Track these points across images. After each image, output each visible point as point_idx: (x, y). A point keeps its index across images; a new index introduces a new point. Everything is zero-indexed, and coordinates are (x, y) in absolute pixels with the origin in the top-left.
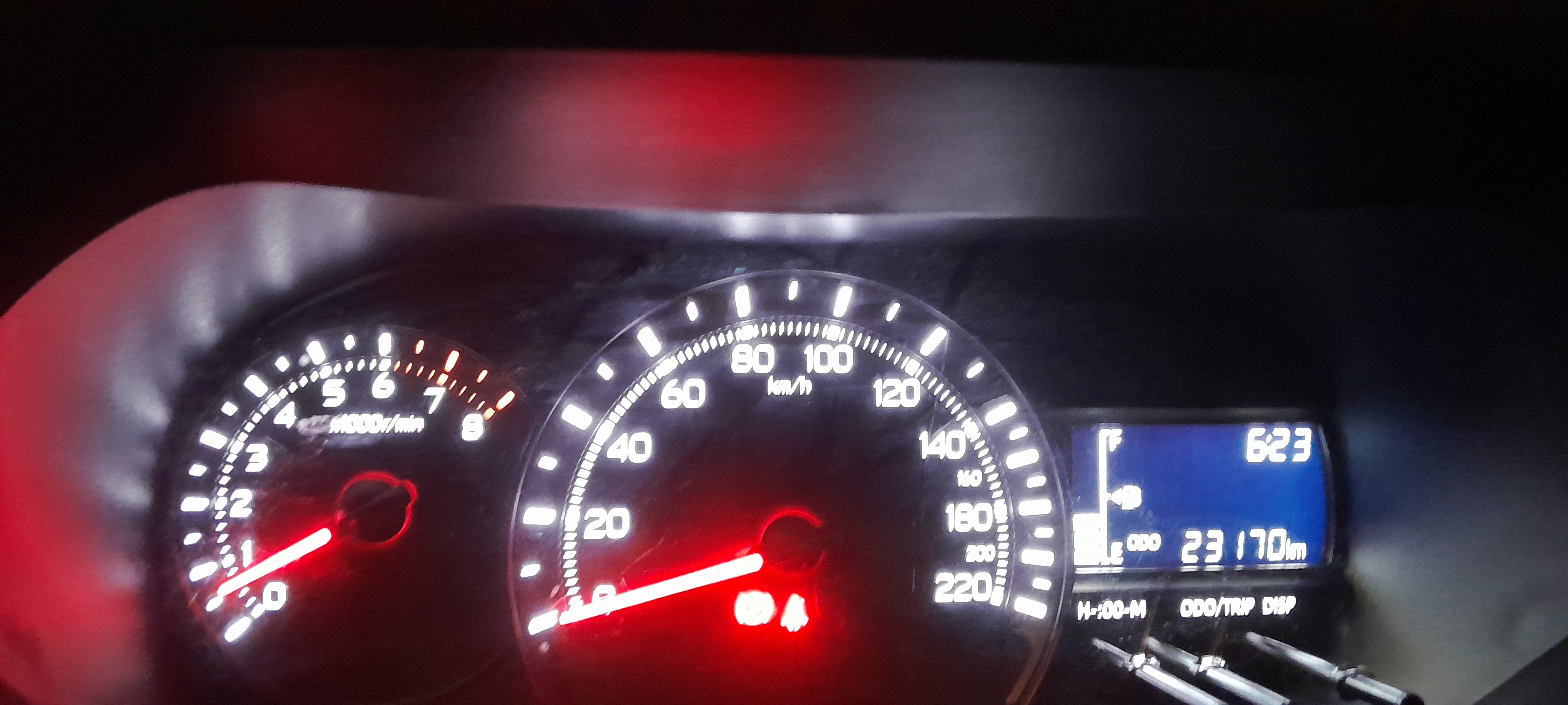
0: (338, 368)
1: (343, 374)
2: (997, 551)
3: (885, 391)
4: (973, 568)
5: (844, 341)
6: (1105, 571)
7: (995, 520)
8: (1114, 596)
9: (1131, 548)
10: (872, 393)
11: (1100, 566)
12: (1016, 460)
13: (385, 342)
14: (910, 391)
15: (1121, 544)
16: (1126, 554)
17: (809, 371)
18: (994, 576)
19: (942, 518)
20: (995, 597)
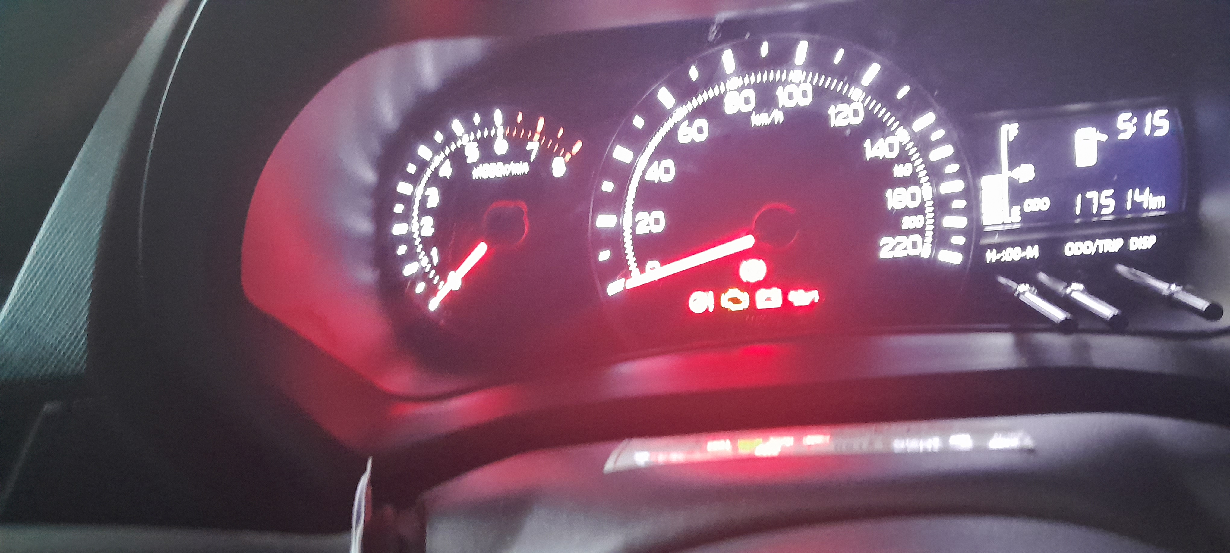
0: (472, 137)
1: (475, 140)
2: (925, 220)
3: (837, 115)
4: (908, 232)
5: (805, 81)
6: (1007, 227)
7: (923, 198)
8: (1013, 245)
9: (1027, 209)
10: (827, 118)
11: (1003, 224)
12: (936, 155)
13: (498, 116)
14: (856, 113)
15: (1019, 207)
16: (1023, 214)
17: (780, 107)
18: (923, 237)
19: (883, 200)
20: (925, 251)
